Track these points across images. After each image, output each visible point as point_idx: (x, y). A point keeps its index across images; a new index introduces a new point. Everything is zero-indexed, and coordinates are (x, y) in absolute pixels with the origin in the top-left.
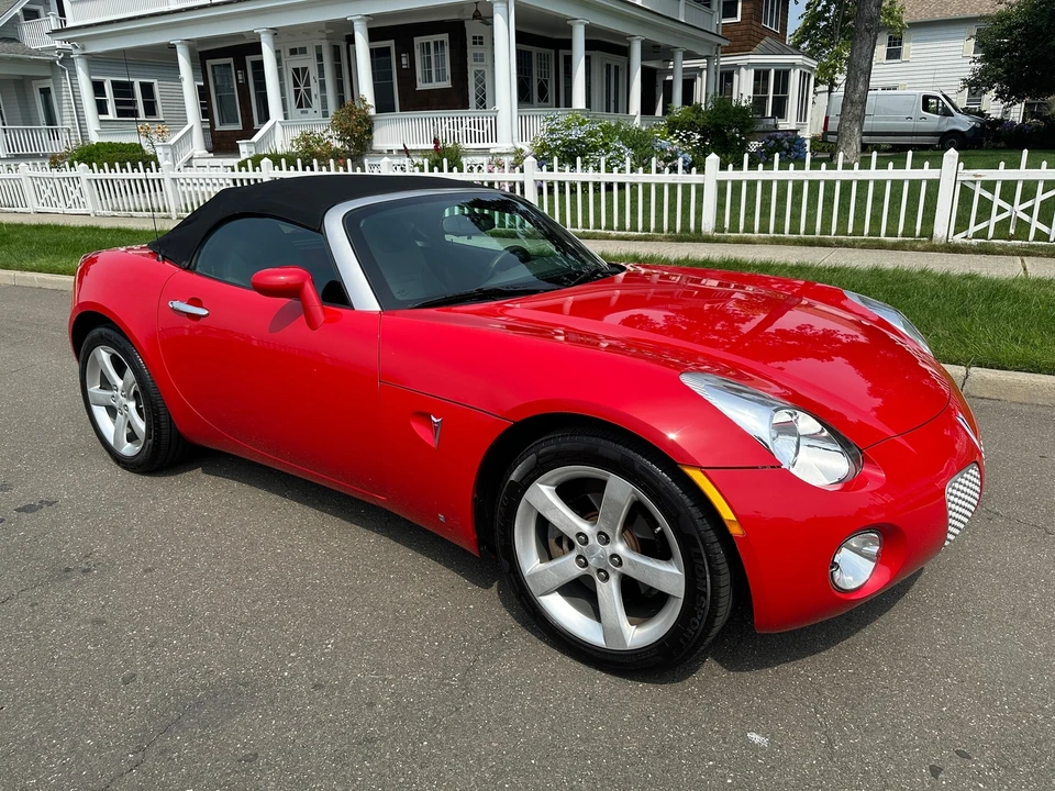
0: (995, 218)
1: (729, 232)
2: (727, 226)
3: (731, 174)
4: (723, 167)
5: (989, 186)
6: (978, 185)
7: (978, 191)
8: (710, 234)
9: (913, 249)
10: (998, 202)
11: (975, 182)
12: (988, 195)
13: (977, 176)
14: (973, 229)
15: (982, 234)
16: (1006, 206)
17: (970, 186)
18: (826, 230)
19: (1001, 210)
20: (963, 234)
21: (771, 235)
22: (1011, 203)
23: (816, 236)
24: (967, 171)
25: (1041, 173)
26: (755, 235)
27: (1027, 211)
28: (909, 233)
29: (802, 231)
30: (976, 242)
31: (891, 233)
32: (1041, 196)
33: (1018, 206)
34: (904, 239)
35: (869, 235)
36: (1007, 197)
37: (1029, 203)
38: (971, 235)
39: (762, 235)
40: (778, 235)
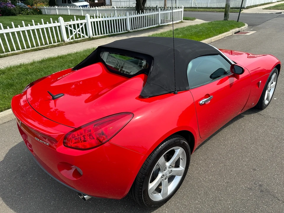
0: (74, 34)
1: (6, 52)
2: (4, 50)
5: (70, 26)
6: (68, 26)
7: (69, 28)
10: (73, 30)
11: (67, 25)
12: (71, 28)
13: (68, 24)
14: (71, 37)
15: (72, 38)
16: (75, 31)
17: (66, 26)
18: (37, 45)
19: (74, 32)
20: (69, 39)
21: (21, 50)
22: (76, 30)
23: (36, 47)
24: (65, 22)
25: (79, 22)
26: (16, 51)
27: (79, 31)
28: (58, 41)
29: (30, 47)
30: (72, 40)
31: (54, 42)
32: (81, 27)
33: (77, 30)
34: (58, 43)
35: (49, 44)
36: (75, 28)
37: (79, 29)
38: (70, 39)
39: (19, 51)
40: (24, 50)
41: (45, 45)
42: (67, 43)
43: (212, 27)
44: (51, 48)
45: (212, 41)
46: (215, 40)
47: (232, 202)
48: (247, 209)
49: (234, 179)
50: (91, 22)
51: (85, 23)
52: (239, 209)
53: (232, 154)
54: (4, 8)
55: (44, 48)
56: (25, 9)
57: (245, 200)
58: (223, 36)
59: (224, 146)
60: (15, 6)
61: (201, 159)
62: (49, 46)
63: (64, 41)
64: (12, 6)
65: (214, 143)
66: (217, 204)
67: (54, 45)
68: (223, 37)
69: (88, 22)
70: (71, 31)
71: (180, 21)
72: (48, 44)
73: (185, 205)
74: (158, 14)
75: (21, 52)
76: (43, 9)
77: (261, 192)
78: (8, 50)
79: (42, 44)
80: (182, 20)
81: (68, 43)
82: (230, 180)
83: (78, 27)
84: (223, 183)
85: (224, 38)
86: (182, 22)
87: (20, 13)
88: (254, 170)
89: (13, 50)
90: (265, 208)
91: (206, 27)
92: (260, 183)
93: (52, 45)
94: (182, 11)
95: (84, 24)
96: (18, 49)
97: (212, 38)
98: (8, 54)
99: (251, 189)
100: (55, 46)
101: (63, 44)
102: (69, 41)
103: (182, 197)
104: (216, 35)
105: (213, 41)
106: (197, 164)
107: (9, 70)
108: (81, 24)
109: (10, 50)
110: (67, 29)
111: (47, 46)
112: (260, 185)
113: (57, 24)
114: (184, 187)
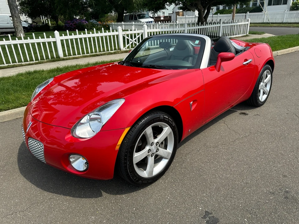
0: (130, 43)
1: (68, 56)
2: (67, 54)
3: (64, 37)
4: (61, 35)
5: (128, 36)
6: (126, 35)
7: (126, 37)
8: (63, 57)
9: (119, 53)
11: (125, 35)
12: (128, 38)
13: (125, 33)
14: (127, 46)
17: (124, 36)
18: (96, 52)
19: (131, 41)
20: (125, 48)
21: (82, 55)
22: (132, 39)
23: (94, 53)
24: (123, 32)
25: (137, 32)
26: (77, 56)
27: (136, 41)
28: (115, 49)
29: (90, 52)
30: (128, 49)
31: (111, 50)
32: (137, 37)
33: (134, 40)
34: (114, 51)
35: (107, 51)
36: (132, 38)
37: (135, 39)
38: (127, 48)
39: (79, 55)
40: (84, 55)
41: (103, 52)
42: (122, 52)
43: (281, 40)
44: (107, 55)
45: (278, 55)
46: (282, 54)
47: (246, 202)
48: (261, 211)
49: (256, 181)
50: (148, 33)
51: (142, 34)
52: (252, 210)
53: (262, 158)
54: (79, 24)
55: (102, 55)
56: (95, 25)
57: (261, 202)
58: (293, 49)
59: (255, 150)
60: (88, 22)
61: (224, 158)
62: (106, 53)
63: (120, 49)
64: (85, 22)
65: (245, 146)
66: (227, 200)
67: (110, 52)
68: (293, 51)
69: (144, 32)
70: (128, 40)
71: (245, 34)
72: (105, 51)
73: (191, 195)
74: (220, 27)
75: (81, 56)
76: (111, 25)
77: (285, 198)
78: (71, 54)
79: (100, 51)
80: (248, 33)
81: (124, 51)
82: (250, 182)
83: (135, 37)
84: (241, 183)
85: (296, 52)
86: (247, 36)
87: (91, 29)
88: (285, 176)
89: (74, 54)
90: (285, 214)
91: (274, 40)
92: (287, 190)
93: (109, 52)
94: (248, 24)
95: (140, 34)
96: (79, 54)
97: (278, 51)
98: (70, 57)
99: (273, 193)
100: (111, 54)
101: (119, 52)
102: (125, 50)
103: (190, 188)
104: (285, 49)
105: (280, 54)
106: (218, 162)
107: (66, 69)
108: (138, 34)
109: (72, 54)
110: (124, 38)
111: (104, 53)
112: (287, 192)
113: (115, 33)
114: (195, 180)
